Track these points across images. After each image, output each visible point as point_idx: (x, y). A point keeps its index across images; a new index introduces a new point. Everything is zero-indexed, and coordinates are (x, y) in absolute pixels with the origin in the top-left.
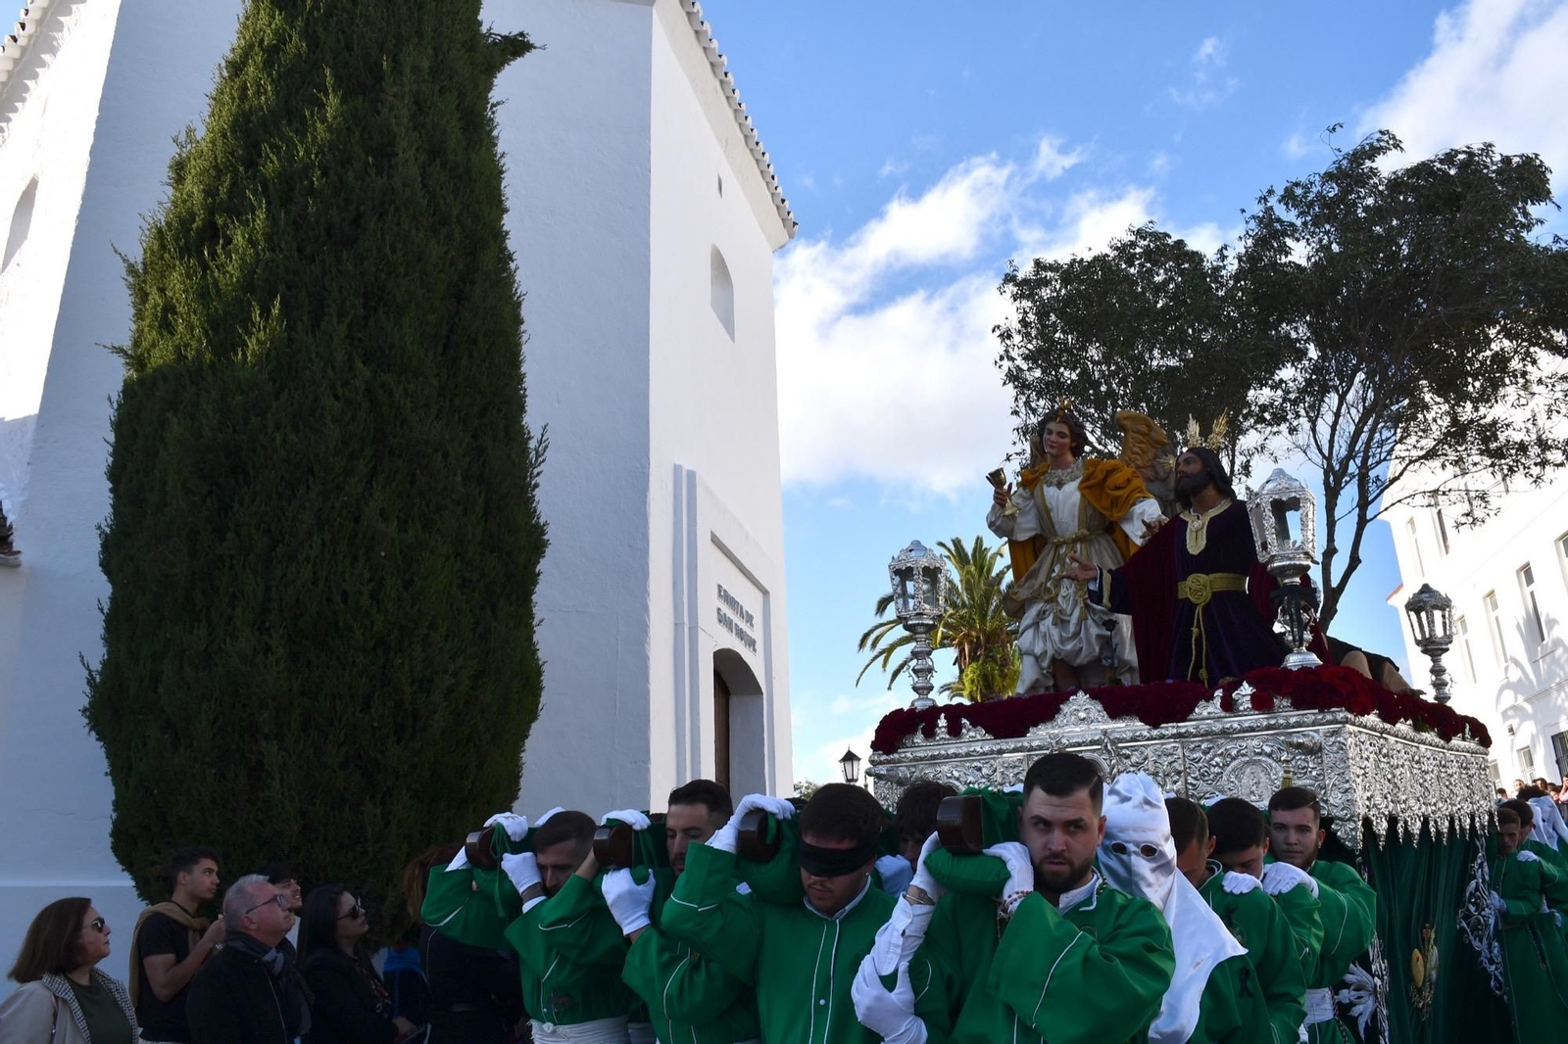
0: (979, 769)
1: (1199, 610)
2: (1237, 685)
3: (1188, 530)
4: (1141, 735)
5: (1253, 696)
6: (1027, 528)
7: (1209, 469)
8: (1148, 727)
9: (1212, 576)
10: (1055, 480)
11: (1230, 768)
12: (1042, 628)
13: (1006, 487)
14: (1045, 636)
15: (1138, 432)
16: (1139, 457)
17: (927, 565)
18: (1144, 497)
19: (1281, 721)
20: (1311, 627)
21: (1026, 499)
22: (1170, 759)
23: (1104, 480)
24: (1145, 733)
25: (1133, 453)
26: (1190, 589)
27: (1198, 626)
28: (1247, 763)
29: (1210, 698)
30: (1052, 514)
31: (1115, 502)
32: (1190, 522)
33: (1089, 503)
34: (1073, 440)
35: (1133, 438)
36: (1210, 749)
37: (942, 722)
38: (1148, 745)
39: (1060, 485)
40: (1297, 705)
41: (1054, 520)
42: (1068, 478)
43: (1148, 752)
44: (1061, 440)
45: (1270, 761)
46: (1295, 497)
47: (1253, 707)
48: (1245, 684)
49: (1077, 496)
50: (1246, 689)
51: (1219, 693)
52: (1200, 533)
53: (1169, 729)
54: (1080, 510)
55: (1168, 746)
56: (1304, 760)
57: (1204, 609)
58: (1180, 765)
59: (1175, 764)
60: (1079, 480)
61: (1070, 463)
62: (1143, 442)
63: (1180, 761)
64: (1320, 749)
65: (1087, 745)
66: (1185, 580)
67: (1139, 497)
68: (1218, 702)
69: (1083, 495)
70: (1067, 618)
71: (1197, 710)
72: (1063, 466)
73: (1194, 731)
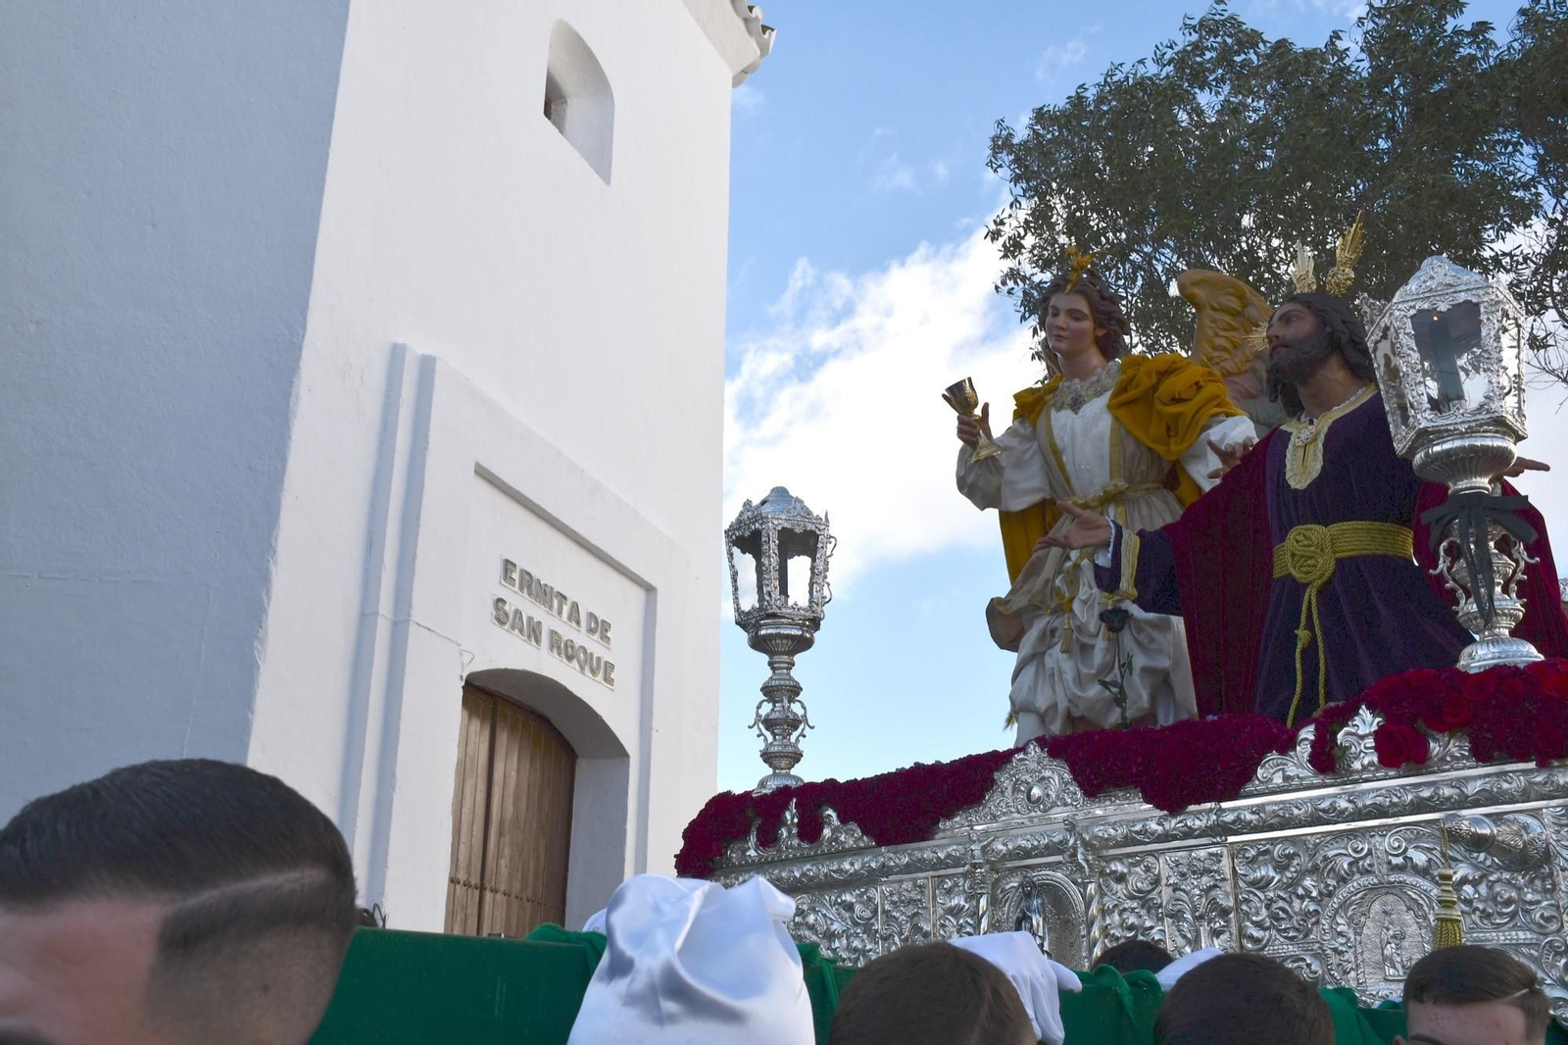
0: (850, 907)
1: (1310, 595)
2: (1347, 714)
3: (1290, 447)
4: (1144, 832)
5: (1378, 735)
6: (1027, 487)
7: (1328, 329)
8: (1159, 813)
9: (1335, 528)
10: (1068, 400)
11: (1335, 902)
12: (1049, 662)
13: (978, 411)
14: (1053, 675)
15: (1223, 310)
16: (1227, 356)
17: (787, 525)
18: (1228, 415)
19: (1447, 792)
20: (1519, 583)
21: (1024, 438)
22: (1206, 881)
23: (1155, 388)
24: (1153, 826)
25: (1215, 348)
26: (1293, 555)
27: (1310, 626)
28: (1373, 889)
29: (1287, 745)
30: (1064, 459)
31: (1172, 429)
32: (1295, 433)
33: (1128, 432)
34: (1098, 324)
35: (1214, 321)
36: (1290, 857)
37: (790, 815)
38: (1163, 851)
39: (1076, 405)
40: (1482, 754)
41: (1069, 468)
42: (1090, 392)
43: (1162, 866)
44: (1074, 324)
45: (1425, 884)
46: (1467, 302)
47: (1380, 761)
48: (1364, 712)
49: (1106, 423)
50: (1366, 722)
51: (1308, 733)
52: (1310, 449)
53: (1200, 815)
54: (1112, 445)
55: (1202, 853)
56: (1508, 882)
57: (1320, 592)
58: (1227, 894)
59: (1217, 893)
60: (1108, 394)
61: (1095, 368)
62: (1233, 329)
63: (1228, 887)
64: (1547, 856)
65: (1042, 855)
66: (1283, 539)
67: (1218, 414)
68: (1303, 751)
69: (1116, 419)
70: (1090, 641)
71: (1260, 771)
72: (1084, 373)
73: (1254, 817)
